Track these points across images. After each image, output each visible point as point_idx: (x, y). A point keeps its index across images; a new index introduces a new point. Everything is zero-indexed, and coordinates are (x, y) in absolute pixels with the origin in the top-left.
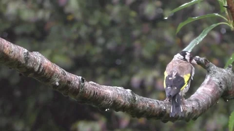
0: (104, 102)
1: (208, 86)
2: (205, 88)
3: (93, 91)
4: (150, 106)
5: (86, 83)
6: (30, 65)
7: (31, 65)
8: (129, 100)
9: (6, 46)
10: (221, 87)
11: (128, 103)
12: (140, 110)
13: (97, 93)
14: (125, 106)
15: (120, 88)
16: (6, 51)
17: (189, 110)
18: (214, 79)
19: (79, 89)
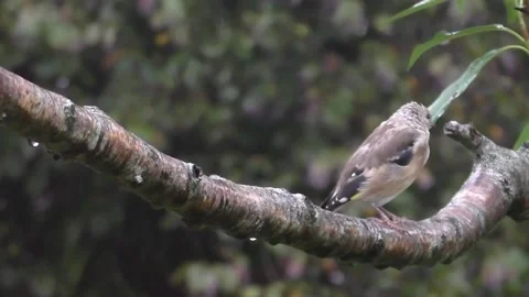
0: (244, 221)
1: (479, 188)
2: (471, 194)
3: (218, 197)
4: (347, 231)
5: (204, 179)
6: (78, 135)
7: (81, 136)
8: (299, 217)
9: (24, 92)
10: (507, 191)
11: (297, 225)
12: (324, 241)
13: (227, 201)
14: (292, 232)
15: (277, 190)
16: (25, 102)
17: (434, 243)
18: (490, 172)
19: (188, 191)
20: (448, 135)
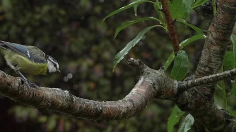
0: (43, 103)
1: (142, 87)
2: (139, 89)
3: (32, 93)
4: (87, 106)
10: (154, 88)
11: (66, 104)
13: (36, 95)
14: (64, 107)
15: (57, 89)
17: (124, 110)
18: (147, 80)
19: (19, 90)
20: (130, 64)
